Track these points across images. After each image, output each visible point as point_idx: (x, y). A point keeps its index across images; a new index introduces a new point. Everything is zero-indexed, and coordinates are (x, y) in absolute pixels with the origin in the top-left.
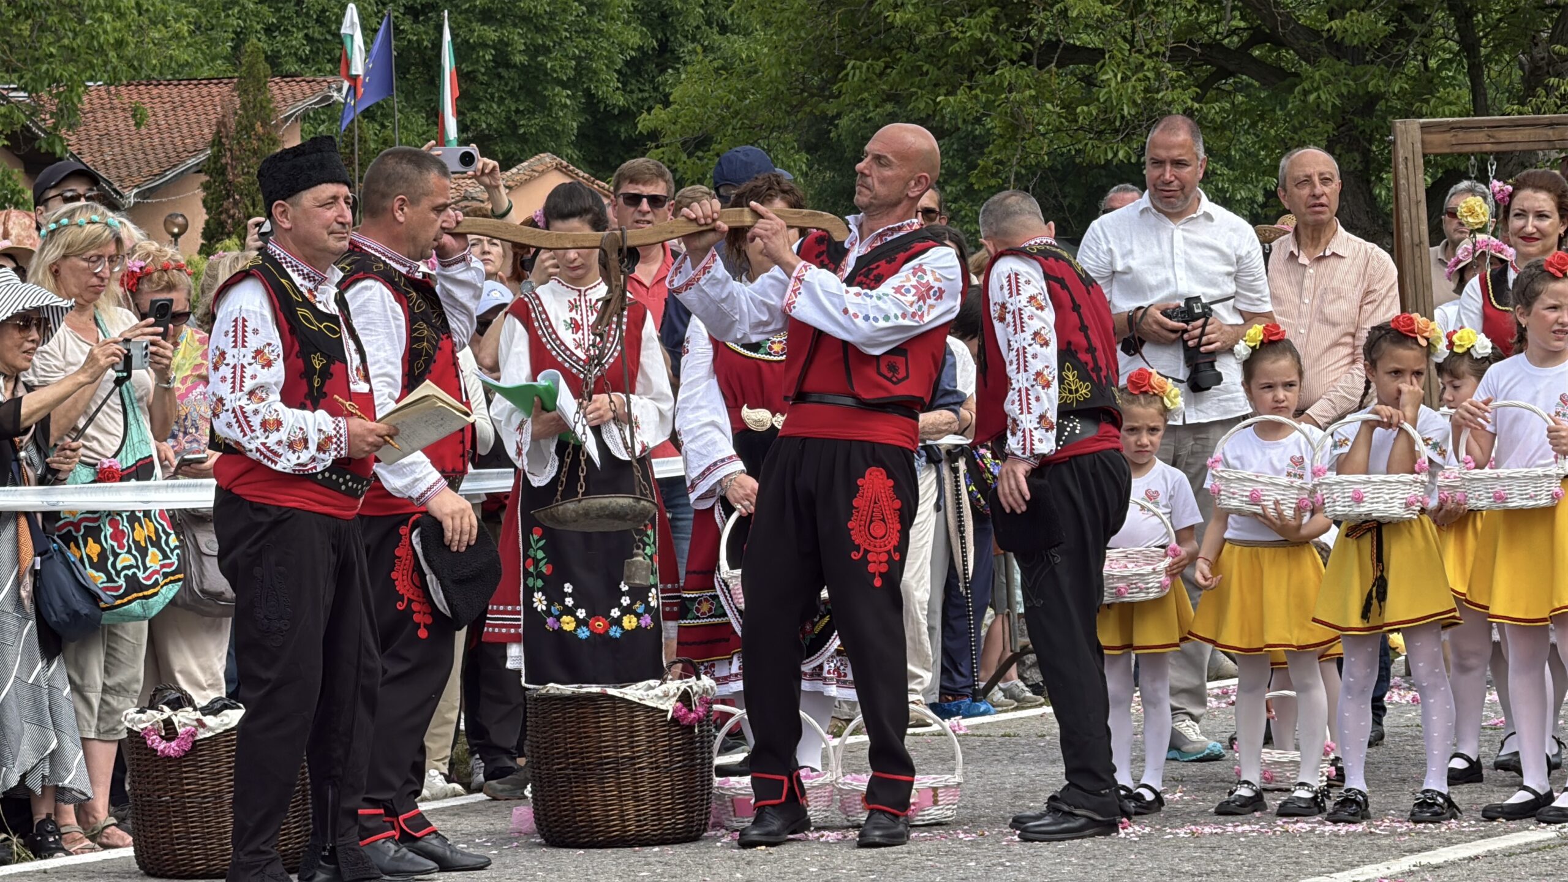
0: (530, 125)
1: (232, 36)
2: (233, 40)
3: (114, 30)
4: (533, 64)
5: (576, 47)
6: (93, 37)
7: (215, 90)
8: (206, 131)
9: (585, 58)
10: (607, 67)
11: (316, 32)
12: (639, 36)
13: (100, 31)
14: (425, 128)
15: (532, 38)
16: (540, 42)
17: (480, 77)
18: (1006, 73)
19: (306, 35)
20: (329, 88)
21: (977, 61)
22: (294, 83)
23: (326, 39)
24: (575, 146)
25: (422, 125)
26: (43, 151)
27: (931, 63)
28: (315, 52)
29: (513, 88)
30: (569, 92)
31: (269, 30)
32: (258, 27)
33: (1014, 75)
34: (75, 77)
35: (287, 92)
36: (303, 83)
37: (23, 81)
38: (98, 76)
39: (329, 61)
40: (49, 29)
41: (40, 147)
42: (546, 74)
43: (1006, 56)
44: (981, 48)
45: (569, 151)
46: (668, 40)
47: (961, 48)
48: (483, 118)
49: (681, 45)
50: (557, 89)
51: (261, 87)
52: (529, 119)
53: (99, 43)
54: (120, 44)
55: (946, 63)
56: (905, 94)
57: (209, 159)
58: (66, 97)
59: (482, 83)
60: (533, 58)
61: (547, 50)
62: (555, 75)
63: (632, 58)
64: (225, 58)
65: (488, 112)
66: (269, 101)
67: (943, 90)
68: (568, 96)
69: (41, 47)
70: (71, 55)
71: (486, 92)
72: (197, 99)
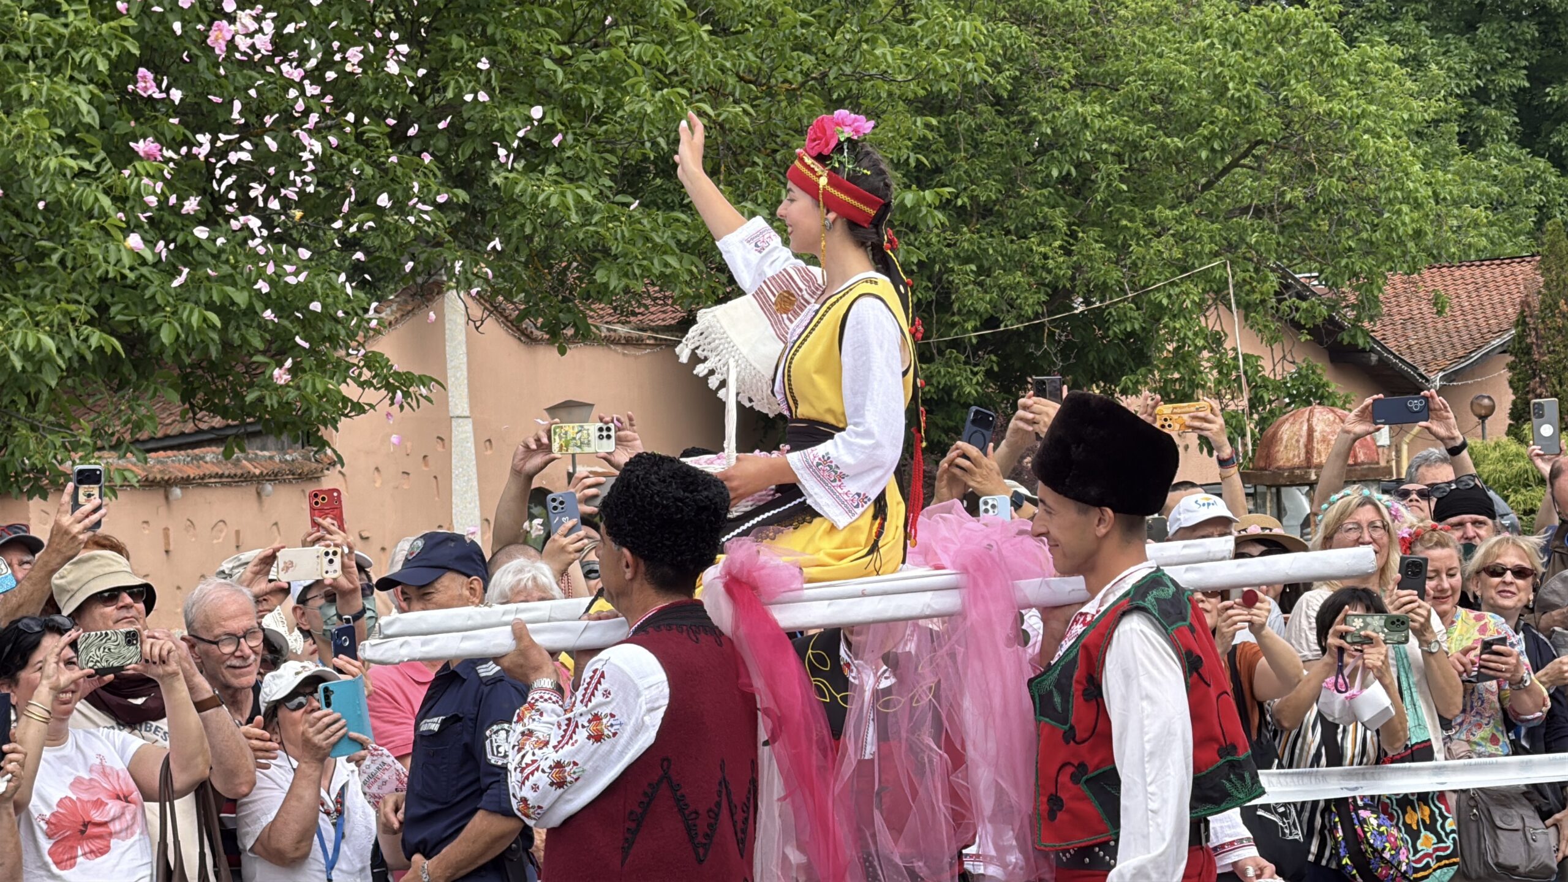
1: (1534, 211)
2: (1535, 215)
3: (1413, 221)
6: (1392, 230)
7: (1517, 268)
8: (1510, 310)
13: (1399, 223)
26: (1346, 342)
34: (1375, 268)
38: (1398, 267)
40: (1348, 223)
41: (1344, 339)
51: (1564, 266)
53: (1398, 234)
54: (1418, 234)
57: (1513, 339)
58: (1366, 289)
64: (1529, 233)
69: (1339, 242)
70: (1370, 248)
72: (1500, 279)
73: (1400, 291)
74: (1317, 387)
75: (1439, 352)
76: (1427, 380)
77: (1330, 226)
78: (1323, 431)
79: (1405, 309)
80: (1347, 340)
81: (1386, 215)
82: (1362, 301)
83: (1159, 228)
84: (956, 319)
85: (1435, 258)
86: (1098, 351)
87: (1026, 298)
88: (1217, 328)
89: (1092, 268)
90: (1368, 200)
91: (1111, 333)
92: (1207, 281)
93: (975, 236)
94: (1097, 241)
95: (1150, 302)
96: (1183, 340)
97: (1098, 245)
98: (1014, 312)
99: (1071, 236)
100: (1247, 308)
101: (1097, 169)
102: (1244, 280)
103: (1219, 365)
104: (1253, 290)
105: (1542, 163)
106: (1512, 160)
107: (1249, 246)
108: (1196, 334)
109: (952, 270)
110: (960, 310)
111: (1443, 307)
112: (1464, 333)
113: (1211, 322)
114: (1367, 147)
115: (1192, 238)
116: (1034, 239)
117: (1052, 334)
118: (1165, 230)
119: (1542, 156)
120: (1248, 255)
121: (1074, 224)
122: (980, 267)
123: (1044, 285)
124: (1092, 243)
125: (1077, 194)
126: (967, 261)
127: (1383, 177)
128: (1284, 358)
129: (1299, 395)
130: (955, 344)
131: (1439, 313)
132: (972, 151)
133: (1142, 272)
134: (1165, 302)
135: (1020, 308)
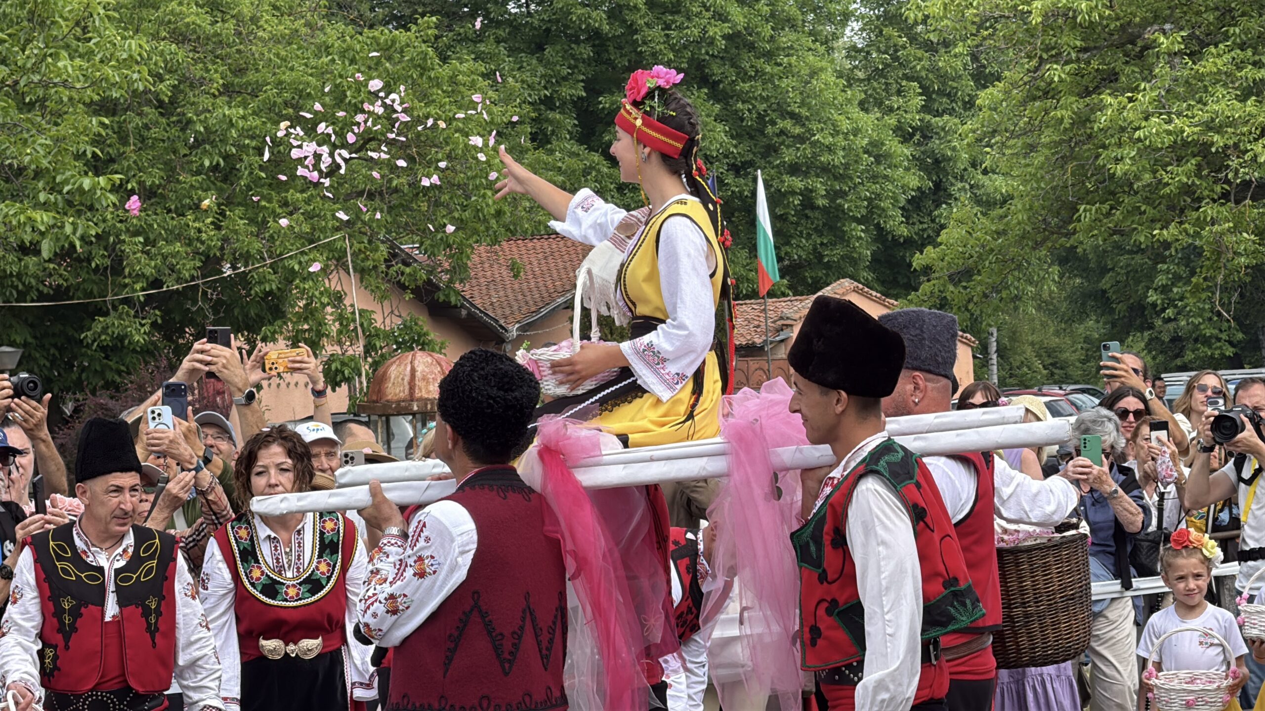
0: (833, 254)
4: (833, 206)
5: (868, 190)
6: (477, 210)
9: (875, 199)
10: (893, 205)
12: (917, 179)
13: (483, 205)
15: (831, 185)
16: (838, 188)
17: (791, 218)
18: (1209, 210)
21: (1185, 201)
24: (870, 270)
26: (441, 300)
27: (1148, 204)
29: (818, 226)
30: (863, 227)
33: (1215, 211)
34: (464, 241)
40: (443, 205)
41: (439, 298)
42: (845, 214)
43: (1208, 196)
44: (1187, 190)
45: (866, 273)
46: (941, 181)
47: (1171, 191)
48: (795, 250)
49: (952, 184)
50: (854, 225)
52: (832, 250)
53: (483, 214)
54: (499, 213)
55: (1159, 204)
56: (1127, 229)
58: (457, 258)
59: (793, 223)
60: (833, 201)
61: (843, 194)
62: (851, 214)
63: (913, 197)
65: (798, 246)
67: (1159, 226)
68: (862, 231)
69: (436, 220)
70: (460, 225)
71: (796, 230)
72: (564, 250)
73: (484, 259)
74: (419, 336)
75: (515, 308)
76: (506, 331)
77: (429, 207)
78: (423, 371)
79: (489, 274)
80: (442, 298)
81: (473, 198)
82: (454, 268)
83: (291, 208)
84: (127, 281)
85: (512, 232)
86: (242, 307)
87: (184, 265)
88: (339, 288)
89: (238, 240)
90: (459, 186)
91: (253, 292)
92: (331, 251)
93: (143, 214)
94: (241, 218)
95: (284, 267)
96: (311, 299)
97: (242, 222)
98: (175, 275)
99: (220, 214)
100: (362, 273)
101: (241, 160)
102: (360, 250)
103: (340, 318)
104: (367, 258)
105: (596, 157)
106: (573, 154)
107: (364, 223)
108: (321, 293)
109: (124, 241)
110: (130, 274)
111: (519, 272)
112: (535, 292)
113: (333, 283)
114: (458, 143)
115: (318, 216)
116: (190, 217)
117: (205, 293)
118: (296, 209)
119: (597, 151)
120: (363, 230)
121: (223, 204)
122: (147, 239)
123: (198, 253)
124: (238, 220)
125: (225, 180)
126: (136, 234)
127: (470, 168)
128: (392, 312)
129: (404, 342)
130: (127, 301)
131: (516, 276)
132: (139, 145)
133: (278, 243)
134: (297, 267)
135: (179, 272)
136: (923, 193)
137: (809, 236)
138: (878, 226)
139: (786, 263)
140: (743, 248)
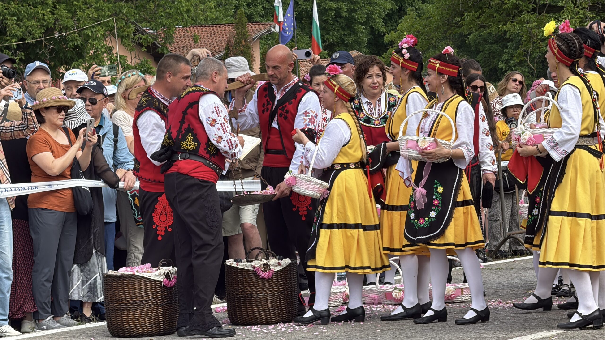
0: (349, 40)
1: (234, 7)
2: (234, 9)
3: (186, 6)
4: (350, 16)
5: (367, 9)
6: (178, 9)
7: (227, 28)
8: (223, 44)
9: (370, 14)
10: (378, 17)
11: (267, 5)
12: (391, 5)
13: (181, 6)
14: (309, 42)
15: (350, 6)
16: (353, 8)
17: (330, 21)
18: (526, 16)
19: (263, 7)
20: (270, 26)
21: (515, 12)
22: (257, 25)
23: (270, 8)
24: (367, 47)
25: (308, 41)
26: (159, 53)
27: (498, 13)
28: (266, 13)
29: (342, 26)
30: (364, 27)
31: (248, 5)
32: (245, 4)
33: (529, 17)
34: (171, 24)
35: (254, 29)
36: (260, 25)
37: (151, 26)
38: (180, 24)
39: (272, 16)
40: (161, 6)
41: (158, 51)
42: (355, 20)
43: (526, 10)
44: (516, 7)
45: (365, 50)
46: (402, 6)
47: (508, 7)
48: (331, 37)
49: (407, 8)
50: (360, 26)
51: (244, 27)
52: (349, 38)
53: (180, 11)
54: (188, 11)
55: (503, 13)
56: (487, 25)
57: (224, 55)
58: (168, 32)
59: (331, 24)
60: (350, 14)
61: (355, 11)
62: (359, 21)
63: (388, 13)
64: (232, 16)
65: (333, 35)
66: (247, 32)
67: (502, 23)
68: (364, 29)
69: (158, 13)
70: (169, 16)
71: (332, 27)
72: (220, 32)
73: (182, 35)
74: (148, 69)
77: (155, 8)
79: (184, 42)
80: (160, 51)
81: (176, 3)
82: (166, 37)
83: (88, 5)
84: (8, 38)
85: (195, 23)
86: (64, 53)
87: (36, 31)
88: (110, 45)
89: (62, 20)
91: (69, 45)
92: (107, 26)
93: (17, 6)
94: (64, 10)
95: (84, 34)
96: (97, 49)
98: (31, 36)
99: (54, 7)
100: (121, 37)
102: (121, 27)
103: (111, 59)
104: (124, 31)
107: (124, 14)
109: (7, 19)
110: (10, 35)
111: (197, 40)
113: (108, 43)
115: (102, 10)
116: (39, 8)
117: (46, 46)
118: (91, 6)
120: (123, 17)
121: (55, 3)
122: (18, 18)
123: (43, 26)
124: (62, 10)
126: (13, 15)
128: (136, 57)
130: (8, 48)
131: (196, 42)
133: (81, 22)
134: (90, 34)
135: (34, 34)
136: (393, 12)
137: (338, 30)
138: (371, 27)
139: (327, 43)
140: (307, 35)
